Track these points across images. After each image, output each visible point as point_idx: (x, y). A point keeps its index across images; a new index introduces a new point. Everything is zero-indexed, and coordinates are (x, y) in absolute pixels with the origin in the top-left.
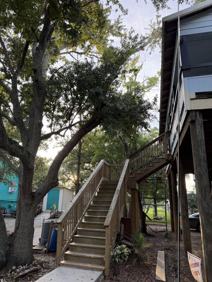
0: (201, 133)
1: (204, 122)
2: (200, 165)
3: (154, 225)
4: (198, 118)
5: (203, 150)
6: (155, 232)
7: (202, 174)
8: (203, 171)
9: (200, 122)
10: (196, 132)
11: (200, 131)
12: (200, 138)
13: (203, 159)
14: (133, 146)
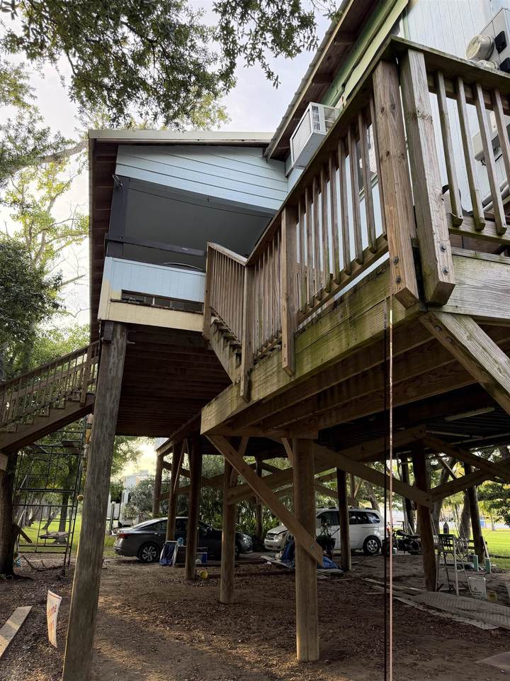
0: (117, 367)
1: (128, 346)
2: (102, 425)
3: (36, 552)
4: (118, 336)
5: (113, 397)
6: (38, 571)
7: (102, 439)
8: (104, 437)
9: (120, 345)
10: (109, 362)
11: (117, 361)
12: (113, 373)
13: (109, 414)
14: (19, 363)
